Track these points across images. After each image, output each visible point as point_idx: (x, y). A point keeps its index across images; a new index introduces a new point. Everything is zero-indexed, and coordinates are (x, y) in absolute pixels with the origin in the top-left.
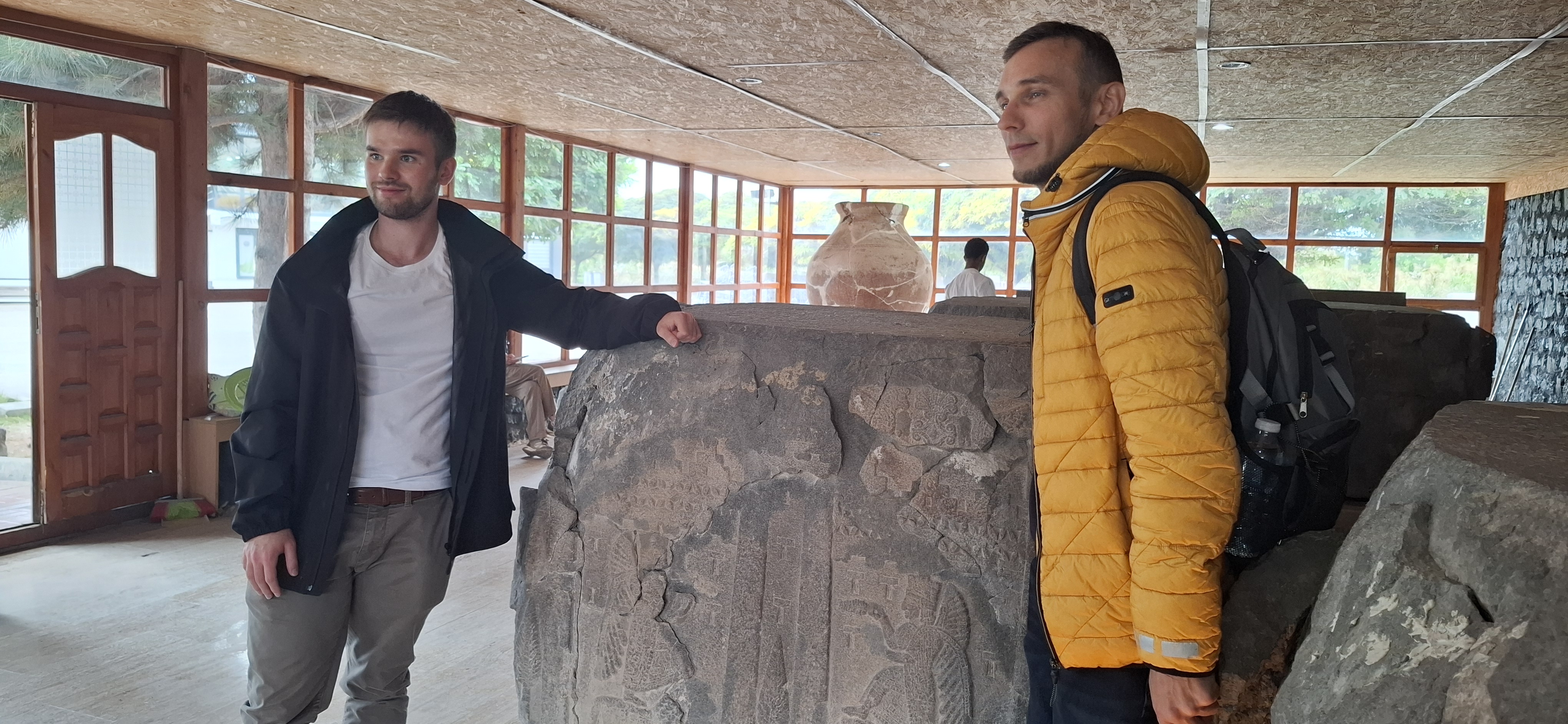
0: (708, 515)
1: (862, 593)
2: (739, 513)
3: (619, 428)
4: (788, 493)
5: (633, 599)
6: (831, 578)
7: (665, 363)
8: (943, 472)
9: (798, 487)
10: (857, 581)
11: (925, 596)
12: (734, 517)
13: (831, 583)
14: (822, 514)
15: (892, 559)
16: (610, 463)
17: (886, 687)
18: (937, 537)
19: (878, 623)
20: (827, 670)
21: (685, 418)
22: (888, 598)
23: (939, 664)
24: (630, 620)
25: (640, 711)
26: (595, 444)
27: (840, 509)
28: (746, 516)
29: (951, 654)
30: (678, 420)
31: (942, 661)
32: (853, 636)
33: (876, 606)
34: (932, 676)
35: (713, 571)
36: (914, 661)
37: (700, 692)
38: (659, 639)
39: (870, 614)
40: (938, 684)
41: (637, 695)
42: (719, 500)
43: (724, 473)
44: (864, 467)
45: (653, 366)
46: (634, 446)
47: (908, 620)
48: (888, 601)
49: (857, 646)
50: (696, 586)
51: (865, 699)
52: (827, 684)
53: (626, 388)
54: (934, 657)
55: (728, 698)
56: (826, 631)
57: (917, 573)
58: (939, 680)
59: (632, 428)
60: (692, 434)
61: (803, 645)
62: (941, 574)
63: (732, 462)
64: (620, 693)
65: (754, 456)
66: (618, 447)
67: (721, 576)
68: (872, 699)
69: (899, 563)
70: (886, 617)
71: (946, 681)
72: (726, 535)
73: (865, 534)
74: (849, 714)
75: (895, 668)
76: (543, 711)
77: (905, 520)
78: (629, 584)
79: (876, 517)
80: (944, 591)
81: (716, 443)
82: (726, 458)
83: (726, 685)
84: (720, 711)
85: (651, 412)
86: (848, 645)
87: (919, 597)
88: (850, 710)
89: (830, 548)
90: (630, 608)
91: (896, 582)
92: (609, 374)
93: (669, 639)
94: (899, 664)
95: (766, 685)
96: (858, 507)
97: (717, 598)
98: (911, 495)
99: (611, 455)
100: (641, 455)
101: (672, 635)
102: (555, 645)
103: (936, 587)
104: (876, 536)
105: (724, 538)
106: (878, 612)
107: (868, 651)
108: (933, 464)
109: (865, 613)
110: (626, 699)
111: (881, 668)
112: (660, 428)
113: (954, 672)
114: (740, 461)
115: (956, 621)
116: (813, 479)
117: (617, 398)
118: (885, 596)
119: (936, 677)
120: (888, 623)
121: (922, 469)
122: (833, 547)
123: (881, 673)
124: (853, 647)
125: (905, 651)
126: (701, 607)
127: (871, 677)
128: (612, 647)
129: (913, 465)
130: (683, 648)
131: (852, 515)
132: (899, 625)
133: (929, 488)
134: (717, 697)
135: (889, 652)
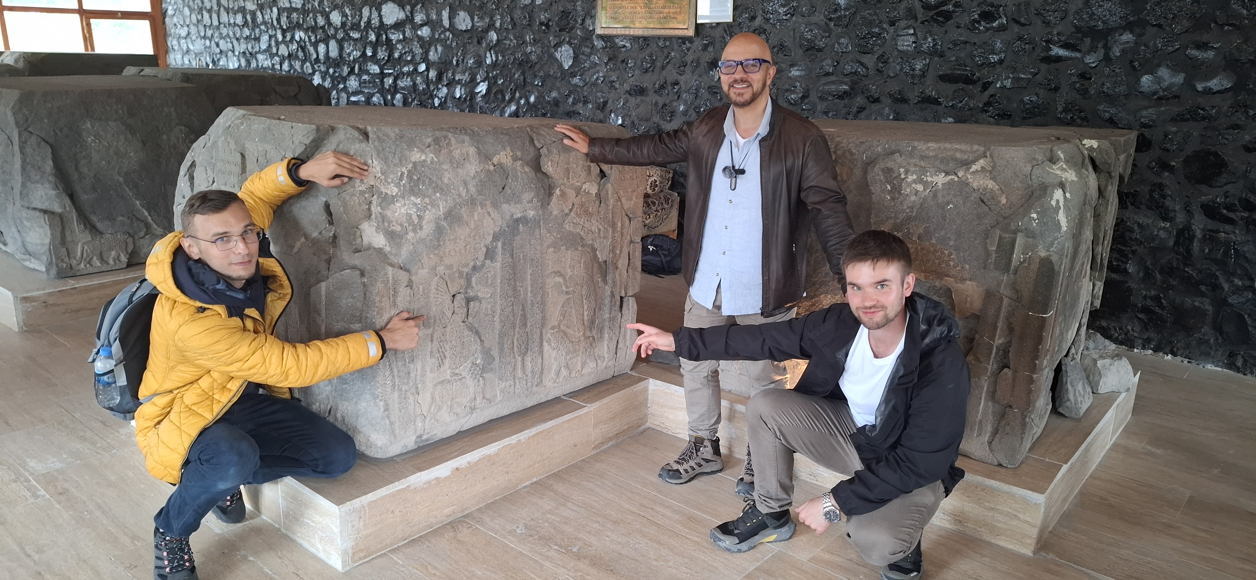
0: (484, 249)
1: (553, 267)
2: (500, 244)
4: (521, 225)
5: (449, 314)
6: (542, 264)
7: (424, 161)
8: (582, 195)
9: (524, 220)
10: (551, 262)
11: (578, 258)
12: (496, 247)
13: (542, 268)
14: (537, 232)
15: (564, 246)
17: (566, 309)
18: (581, 228)
19: (560, 280)
20: (544, 312)
21: (464, 194)
24: (448, 329)
25: (460, 379)
27: (544, 226)
28: (504, 244)
29: (588, 282)
30: (460, 195)
31: (585, 287)
33: (559, 272)
34: (582, 296)
35: (487, 282)
36: (575, 292)
37: (487, 353)
38: (467, 332)
39: (557, 277)
40: (584, 298)
41: (457, 371)
42: (490, 238)
43: (492, 222)
44: (553, 201)
45: (415, 164)
46: (437, 220)
47: (572, 273)
48: (563, 267)
50: (479, 294)
51: (558, 319)
52: (544, 320)
53: (404, 182)
54: (582, 286)
55: (501, 350)
56: (542, 293)
57: (573, 249)
59: (429, 207)
60: (472, 202)
61: (533, 304)
62: (582, 246)
63: (495, 214)
64: (448, 375)
65: (505, 206)
66: (424, 222)
67: (492, 283)
68: (561, 318)
69: (567, 246)
70: (563, 275)
71: (587, 295)
73: (554, 236)
74: (552, 330)
75: (569, 298)
77: (569, 224)
78: (447, 307)
79: (557, 226)
81: (486, 205)
82: (491, 213)
83: (499, 343)
84: (497, 359)
85: (438, 194)
87: (575, 260)
89: (541, 248)
90: (448, 321)
91: (565, 256)
93: (472, 331)
95: (519, 333)
96: (550, 223)
97: (490, 297)
101: (471, 328)
103: (581, 253)
104: (558, 236)
105: (492, 261)
107: (558, 295)
108: (578, 191)
110: (451, 377)
111: (562, 301)
112: (450, 203)
113: (589, 290)
115: (587, 267)
117: (399, 191)
118: (561, 265)
120: (564, 278)
121: (575, 195)
123: (564, 303)
125: (572, 289)
126: (484, 305)
127: (560, 307)
128: (440, 350)
129: (571, 194)
130: (477, 333)
131: (548, 228)
132: (568, 277)
133: (578, 204)
134: (495, 353)
135: (566, 292)
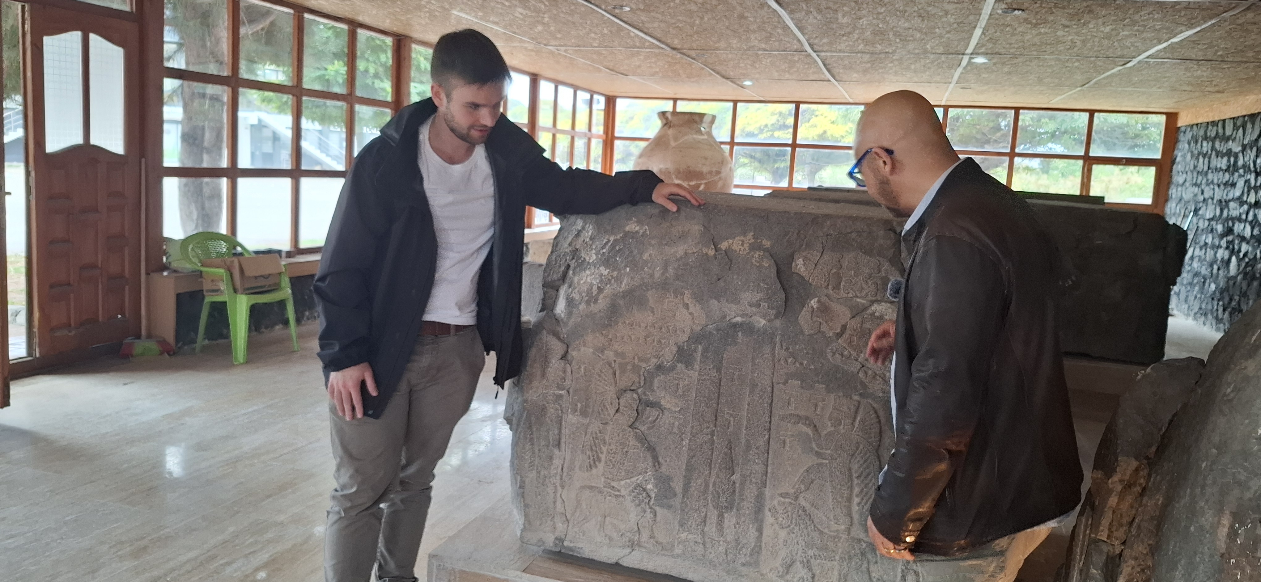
0: (675, 349)
1: (796, 408)
2: (700, 348)
3: (601, 281)
4: (740, 333)
5: (612, 411)
6: (772, 396)
7: (637, 232)
8: (866, 318)
9: (748, 328)
10: (792, 400)
11: (847, 410)
12: (695, 351)
13: (772, 402)
14: (767, 350)
15: (822, 383)
16: (594, 308)
17: (813, 478)
18: (859, 366)
19: (809, 431)
20: (767, 466)
21: (657, 274)
22: (817, 412)
23: (857, 460)
24: (609, 428)
25: (616, 496)
26: (580, 294)
27: (782, 346)
28: (706, 350)
29: (866, 454)
30: (652, 276)
31: (859, 458)
32: (788, 440)
33: (807, 418)
34: (850, 470)
35: (677, 391)
36: (836, 459)
37: (664, 482)
38: (633, 442)
39: (802, 424)
40: (855, 475)
41: (614, 484)
42: (685, 337)
43: (689, 317)
44: (803, 313)
45: (626, 234)
46: (615, 296)
47: (833, 429)
48: (818, 415)
49: (791, 448)
50: (663, 402)
51: (797, 486)
52: (766, 476)
53: (604, 250)
54: (853, 455)
55: (686, 487)
56: (767, 437)
57: (841, 394)
58: (856, 472)
59: (613, 281)
60: (664, 286)
61: (748, 446)
62: (861, 395)
63: (696, 309)
64: (600, 482)
65: (714, 303)
66: (601, 296)
67: (683, 395)
68: (802, 487)
69: (828, 386)
70: (815, 426)
71: (862, 473)
72: (689, 364)
73: (801, 364)
74: (783, 497)
75: (821, 464)
76: (536, 497)
77: (834, 354)
78: (609, 400)
79: (810, 352)
80: (862, 407)
81: (683, 294)
82: (691, 306)
83: (685, 477)
84: (680, 496)
85: (628, 269)
86: (784, 447)
87: (842, 411)
88: (784, 495)
89: (773, 374)
90: (609, 418)
91: (824, 400)
92: (588, 240)
93: (641, 442)
94: (824, 461)
95: (718, 477)
96: (796, 344)
97: (680, 411)
98: (839, 335)
99: (596, 301)
100: (621, 302)
101: (642, 439)
102: (548, 446)
103: (856, 404)
104: (810, 365)
105: (687, 366)
106: (808, 421)
107: (799, 451)
108: (857, 312)
109: (798, 423)
110: (604, 487)
111: (810, 464)
112: (637, 281)
113: (868, 467)
114: (702, 308)
115: (871, 429)
116: (761, 322)
117: (596, 259)
118: (815, 411)
119: (853, 471)
120: (817, 430)
121: (849, 316)
122: (775, 373)
123: (809, 468)
124: (787, 448)
125: (829, 452)
126: (666, 419)
127: (802, 471)
128: (594, 448)
129: (843, 313)
130: (651, 449)
131: (791, 350)
132: (825, 432)
133: (855, 330)
134: (678, 486)
135: (816, 452)
